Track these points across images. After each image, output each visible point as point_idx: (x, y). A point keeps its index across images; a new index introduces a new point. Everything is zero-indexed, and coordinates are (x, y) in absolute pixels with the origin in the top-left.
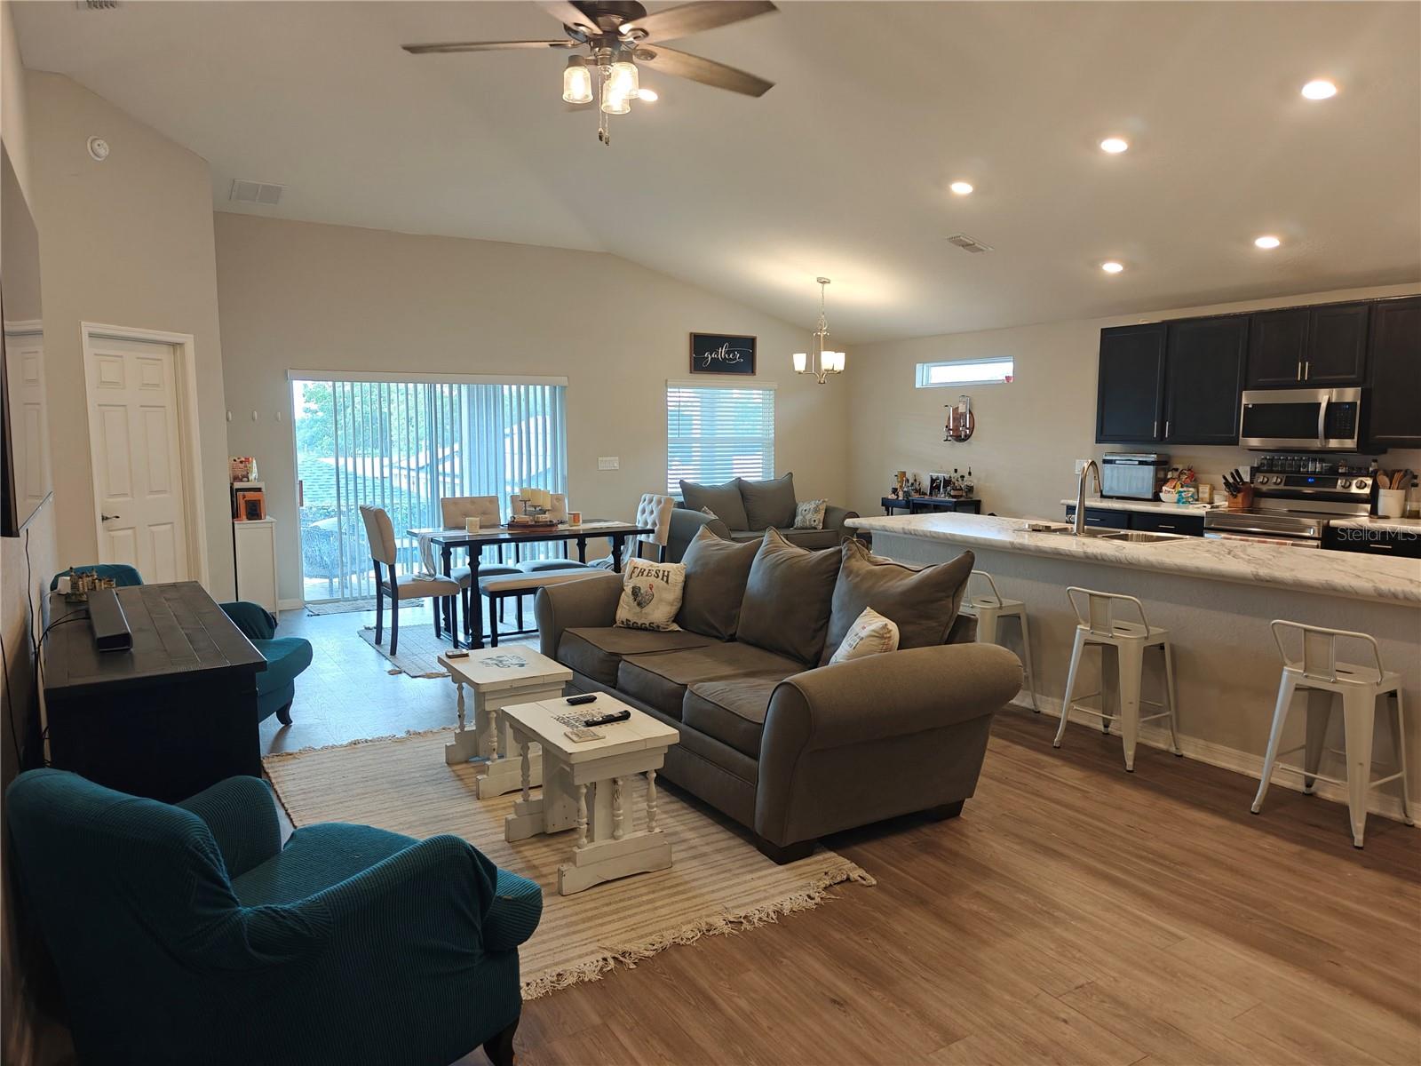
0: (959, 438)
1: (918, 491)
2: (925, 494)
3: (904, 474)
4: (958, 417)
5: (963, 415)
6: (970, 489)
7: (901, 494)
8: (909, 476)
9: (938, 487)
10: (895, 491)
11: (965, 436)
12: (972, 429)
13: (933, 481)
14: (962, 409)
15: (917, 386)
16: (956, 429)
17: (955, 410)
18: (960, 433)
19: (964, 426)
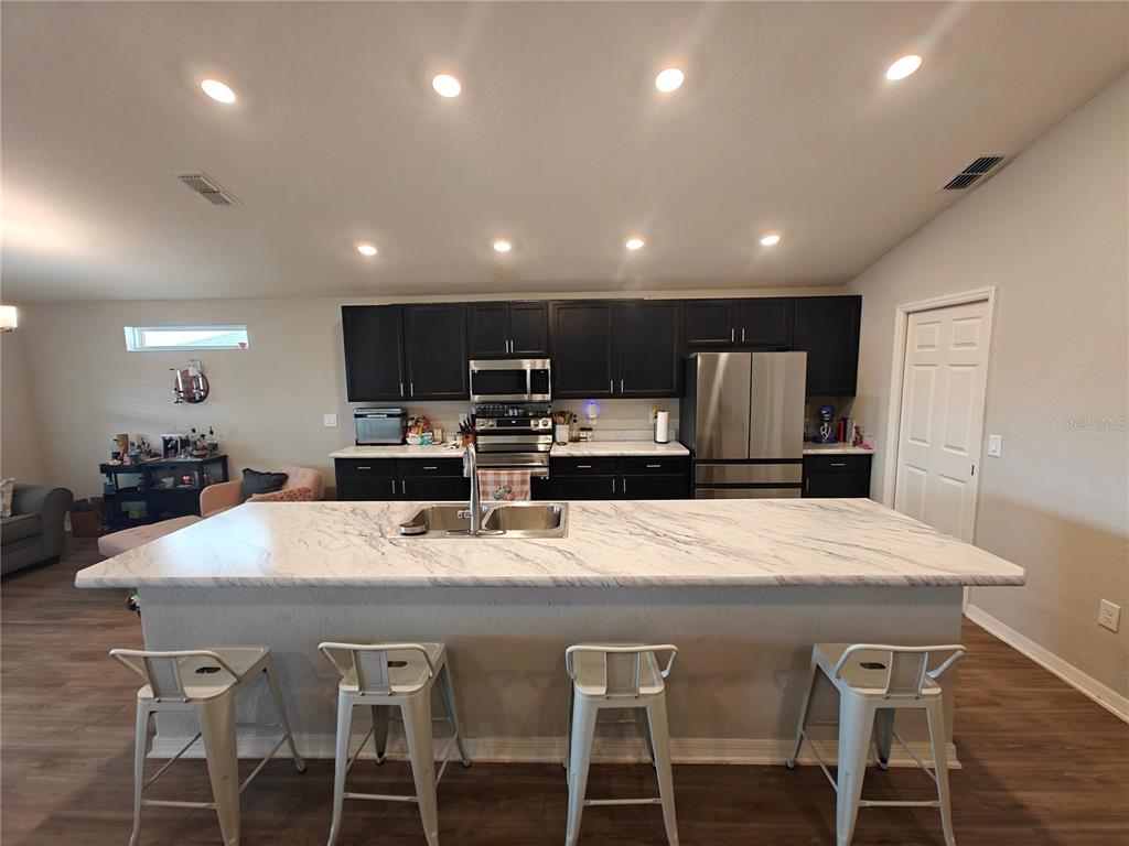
0: (192, 400)
1: (150, 453)
2: (160, 456)
3: (125, 437)
4: (187, 380)
5: (196, 378)
6: (215, 447)
7: (126, 458)
8: (132, 438)
9: (175, 447)
10: (116, 455)
11: (201, 397)
12: (207, 391)
13: (166, 442)
14: (192, 372)
15: (129, 349)
16: (188, 391)
17: (185, 373)
18: (193, 392)
19: (198, 388)
